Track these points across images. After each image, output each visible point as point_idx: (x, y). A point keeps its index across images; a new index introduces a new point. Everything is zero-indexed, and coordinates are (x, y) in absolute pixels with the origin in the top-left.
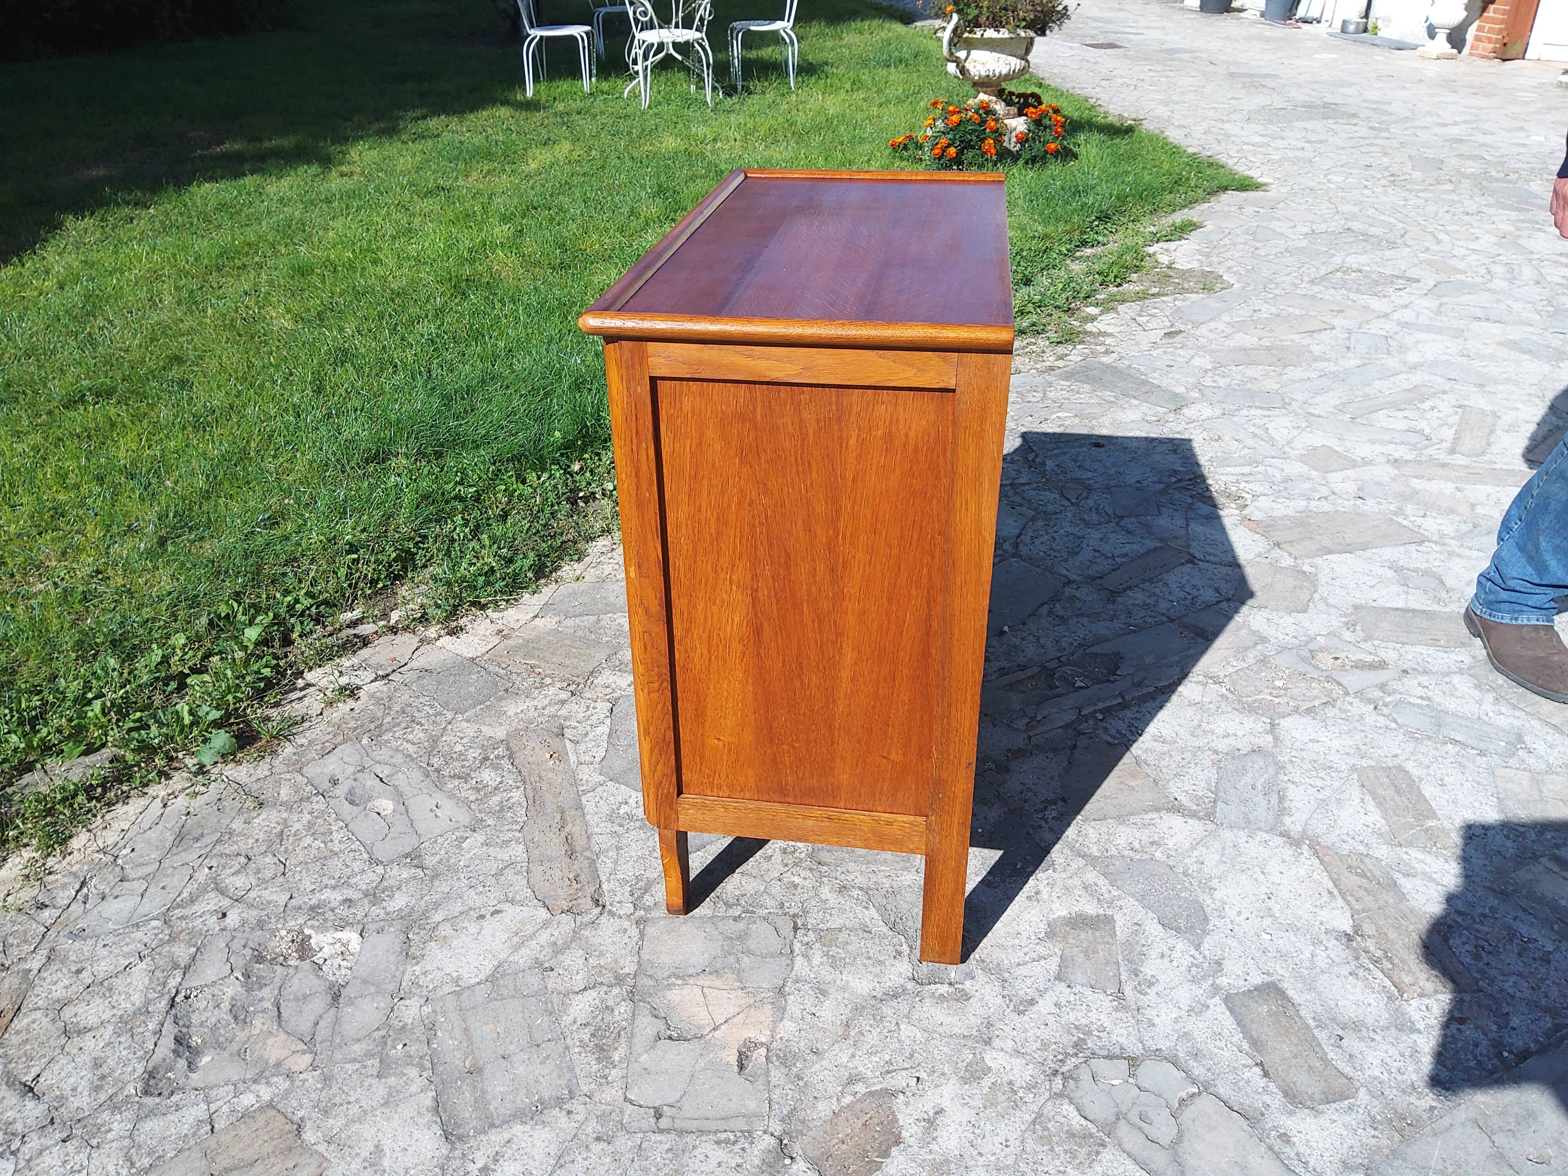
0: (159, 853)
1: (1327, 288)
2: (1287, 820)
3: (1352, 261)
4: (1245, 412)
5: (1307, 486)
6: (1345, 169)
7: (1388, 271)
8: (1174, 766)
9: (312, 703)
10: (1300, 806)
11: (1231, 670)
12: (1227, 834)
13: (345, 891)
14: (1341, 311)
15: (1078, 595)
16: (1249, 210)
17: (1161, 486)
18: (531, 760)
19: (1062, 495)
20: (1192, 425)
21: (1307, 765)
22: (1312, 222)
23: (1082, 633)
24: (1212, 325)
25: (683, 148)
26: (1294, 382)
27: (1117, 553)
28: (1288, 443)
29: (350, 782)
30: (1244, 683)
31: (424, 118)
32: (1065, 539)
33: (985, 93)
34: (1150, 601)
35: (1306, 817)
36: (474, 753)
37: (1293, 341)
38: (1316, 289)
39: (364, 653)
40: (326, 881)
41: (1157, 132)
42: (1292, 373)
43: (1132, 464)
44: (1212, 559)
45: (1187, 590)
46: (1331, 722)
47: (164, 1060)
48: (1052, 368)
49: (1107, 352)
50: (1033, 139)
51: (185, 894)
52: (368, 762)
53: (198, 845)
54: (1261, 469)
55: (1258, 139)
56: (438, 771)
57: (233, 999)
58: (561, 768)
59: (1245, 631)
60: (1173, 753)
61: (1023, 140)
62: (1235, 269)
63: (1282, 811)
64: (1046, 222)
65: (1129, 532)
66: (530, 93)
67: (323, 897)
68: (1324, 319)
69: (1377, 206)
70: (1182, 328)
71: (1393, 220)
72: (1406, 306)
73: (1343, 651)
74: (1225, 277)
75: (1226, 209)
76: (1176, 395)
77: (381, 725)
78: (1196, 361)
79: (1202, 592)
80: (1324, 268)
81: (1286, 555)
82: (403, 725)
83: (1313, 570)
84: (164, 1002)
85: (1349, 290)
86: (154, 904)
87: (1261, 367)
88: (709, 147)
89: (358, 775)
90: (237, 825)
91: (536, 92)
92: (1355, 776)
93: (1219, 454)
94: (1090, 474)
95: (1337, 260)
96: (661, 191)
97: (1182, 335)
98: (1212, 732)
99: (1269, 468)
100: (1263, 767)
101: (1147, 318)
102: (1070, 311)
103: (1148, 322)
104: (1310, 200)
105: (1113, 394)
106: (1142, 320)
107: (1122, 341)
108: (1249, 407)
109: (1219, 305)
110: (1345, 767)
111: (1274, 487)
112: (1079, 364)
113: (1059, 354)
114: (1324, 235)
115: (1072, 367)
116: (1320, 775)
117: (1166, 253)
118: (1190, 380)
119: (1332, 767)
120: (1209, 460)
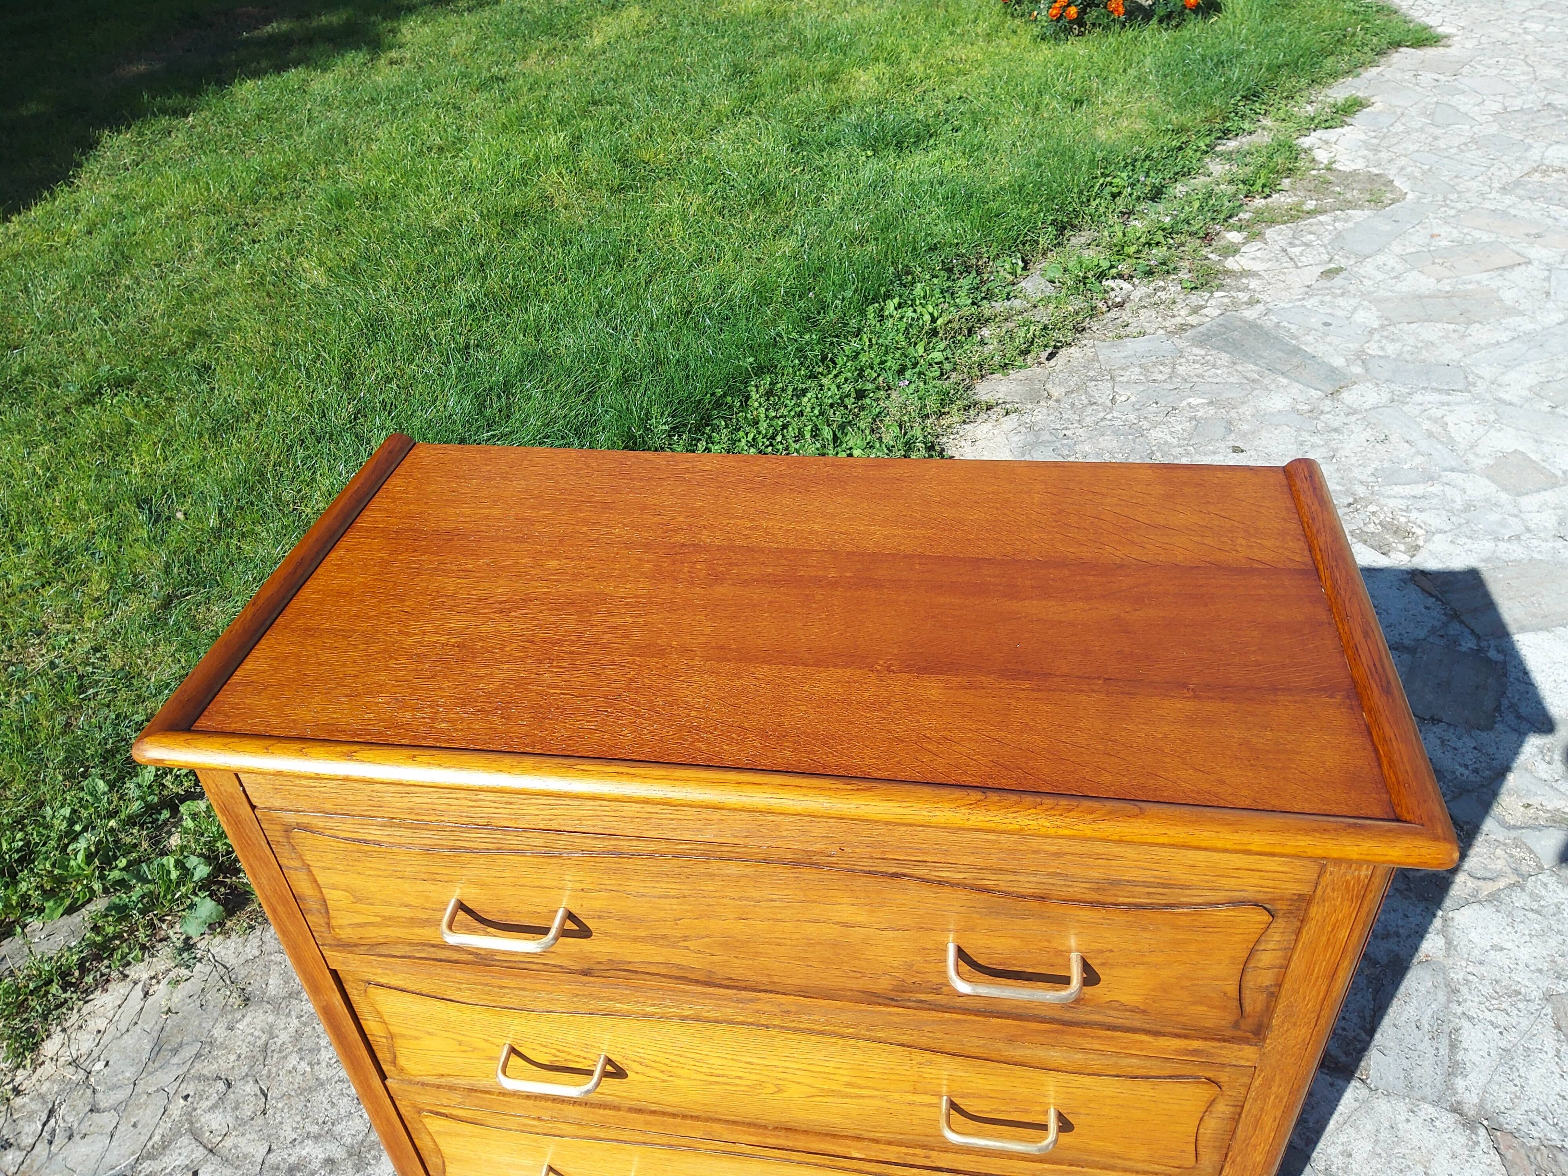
0: (134, 1069)
1: (1522, 198)
2: (1460, 1083)
3: (1554, 155)
4: (1418, 398)
5: (1494, 517)
6: (1544, 12)
10: (1477, 1059)
12: (1382, 1106)
13: (328, 1146)
14: (1539, 236)
16: (1427, 77)
20: (1353, 418)
21: (1487, 990)
22: (1504, 95)
24: (1380, 259)
25: (763, 9)
26: (1480, 348)
28: (1472, 447)
35: (1484, 1079)
37: (1479, 283)
38: (1508, 200)
40: (308, 1127)
42: (1479, 334)
46: (1519, 915)
48: (1183, 327)
49: (1253, 302)
51: (157, 1138)
53: (175, 1060)
54: (1437, 489)
62: (1409, 170)
63: (1455, 1069)
64: (1180, 107)
67: (304, 1153)
68: (1517, 248)
70: (1343, 263)
73: (1536, 794)
74: (1396, 183)
75: (1399, 76)
76: (1333, 370)
78: (1361, 317)
80: (1518, 167)
83: (1500, 657)
85: (1549, 200)
86: (122, 1151)
87: (1439, 325)
88: (794, 6)
90: (219, 1032)
92: (1549, 1010)
93: (1386, 464)
95: (1535, 154)
96: (737, 71)
97: (1343, 274)
99: (1447, 488)
100: (1431, 990)
101: (1300, 249)
102: (1207, 238)
103: (1302, 254)
104: (1502, 60)
105: (1257, 368)
106: (1295, 251)
107: (1269, 284)
108: (1423, 388)
109: (1388, 228)
110: (1536, 994)
111: (1453, 519)
112: (1217, 320)
113: (1192, 305)
114: (1518, 115)
115: (1208, 325)
116: (1504, 1006)
117: (1325, 147)
118: (1351, 346)
119: (1520, 993)
120: (1373, 474)
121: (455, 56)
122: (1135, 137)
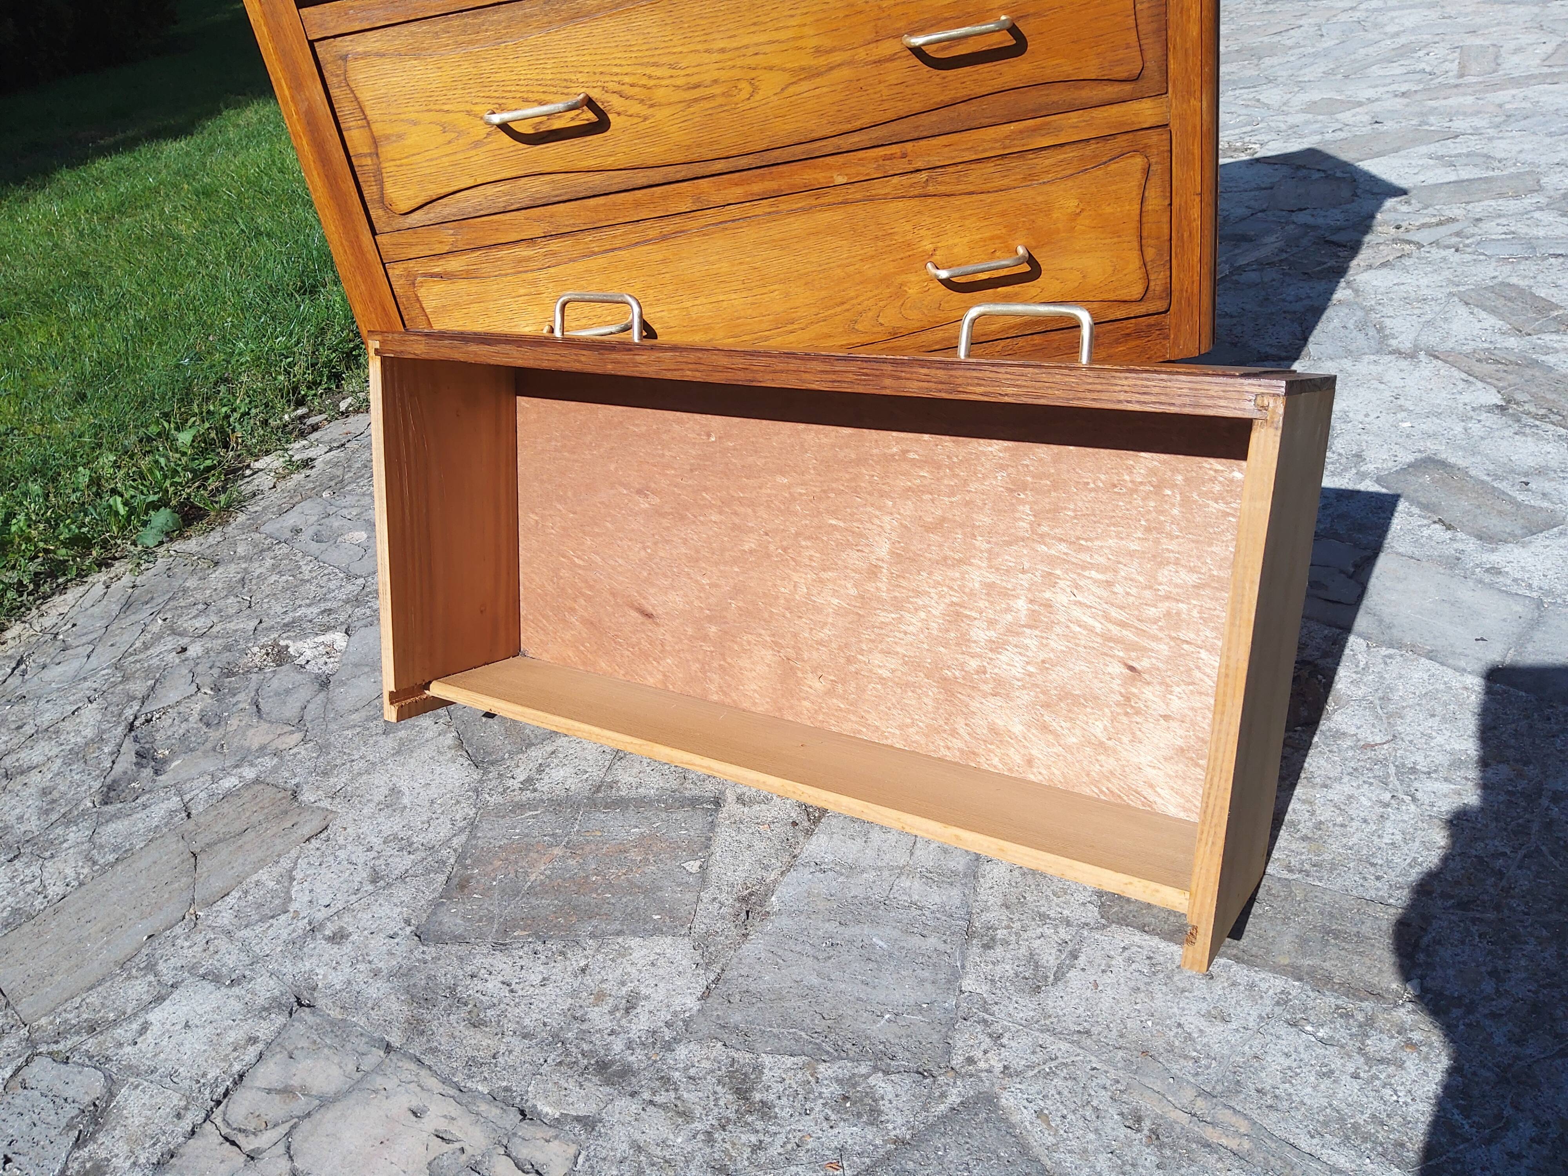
0: (104, 621)
2: (1393, 342)
9: (264, 481)
10: (1403, 330)
13: (322, 605)
21: (1398, 303)
28: (1285, 104)
29: (315, 528)
35: (1413, 336)
39: (315, 435)
40: (298, 602)
42: (1271, 61)
46: (1411, 268)
47: (125, 773)
51: (138, 644)
52: (332, 510)
53: (148, 606)
57: (202, 710)
63: (1385, 337)
67: (297, 615)
73: (1402, 221)
77: (342, 481)
82: (367, 475)
83: (1348, 175)
84: (120, 729)
86: (102, 659)
89: (323, 521)
90: (191, 583)
92: (1456, 299)
99: (1272, 123)
100: (1350, 313)
110: (1441, 296)
111: (1281, 133)
116: (1416, 306)
119: (1427, 298)
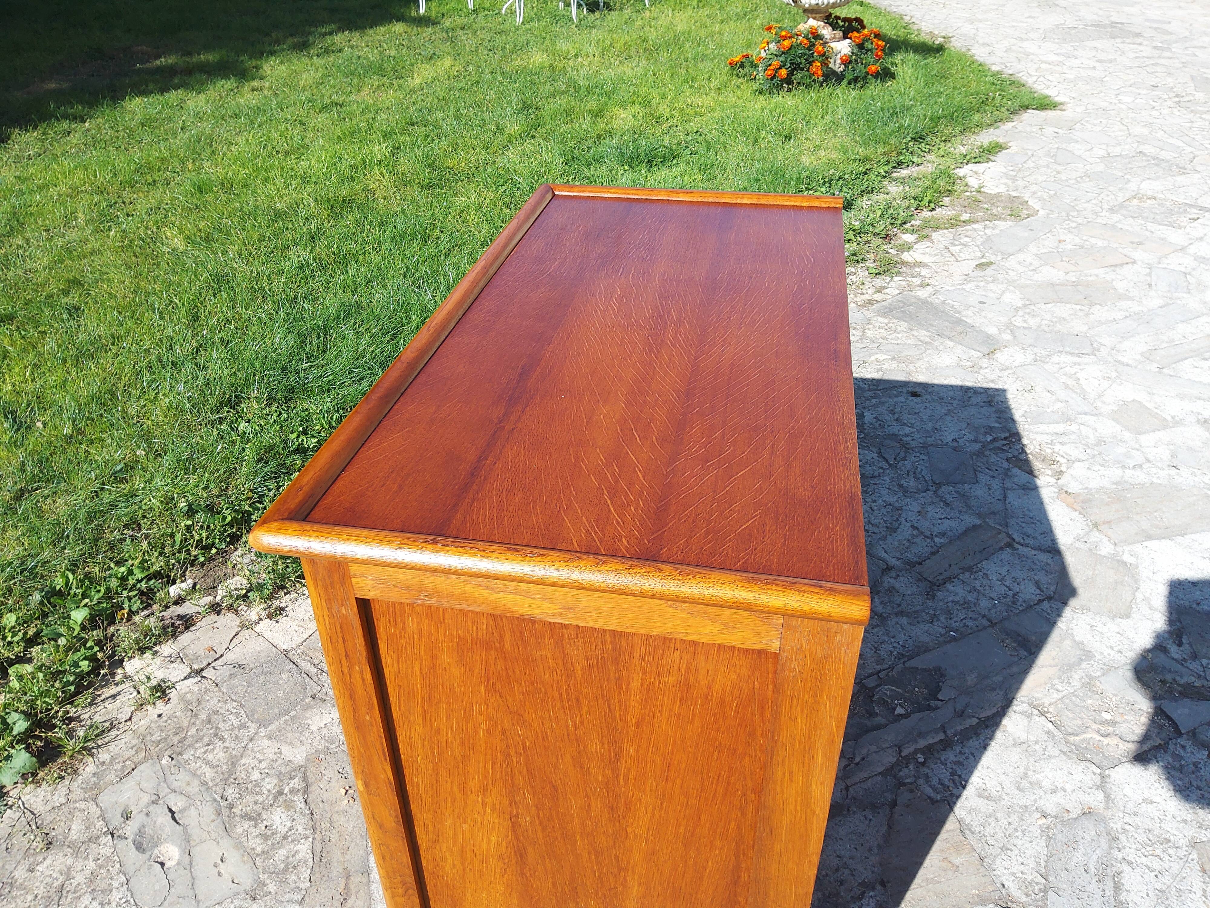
1: (1125, 217)
3: (1147, 187)
4: (1055, 359)
5: (1121, 450)
6: (1133, 89)
7: (1181, 200)
8: (1000, 835)
9: (124, 704)
11: (1056, 696)
14: (1140, 243)
15: (897, 586)
16: (1049, 131)
17: (978, 446)
18: (325, 796)
19: (880, 454)
20: (1006, 373)
21: (1142, 838)
22: (1107, 145)
23: (902, 637)
24: (1021, 256)
25: (547, 64)
26: (1101, 323)
27: (936, 531)
28: (1099, 397)
29: (142, 816)
30: (1071, 715)
31: (331, 33)
32: (884, 511)
33: (814, 18)
34: (971, 598)
36: (270, 784)
37: (1097, 276)
38: (1116, 217)
39: (185, 638)
41: (964, 50)
42: (1100, 313)
43: (948, 418)
44: (1031, 542)
45: (1007, 584)
48: (870, 302)
49: (923, 285)
50: (856, 61)
52: (164, 791)
54: (1074, 427)
55: (1053, 58)
56: (231, 807)
58: (354, 811)
59: (1068, 642)
60: (999, 815)
61: (847, 62)
62: (1039, 194)
64: (865, 144)
65: (947, 505)
66: (422, 11)
68: (1125, 251)
69: (1166, 129)
70: (993, 258)
71: (1181, 144)
72: (1201, 239)
73: (1170, 671)
74: (1030, 203)
75: (1028, 129)
76: (989, 336)
77: (185, 738)
78: (1008, 298)
79: (1022, 588)
80: (1121, 194)
81: (1105, 539)
82: (206, 740)
85: (1146, 219)
87: (1068, 306)
88: (571, 63)
89: (152, 808)
90: (20, 874)
91: (428, 8)
92: (1194, 856)
93: (1033, 408)
94: (907, 430)
95: (1133, 186)
96: (525, 107)
97: (993, 267)
98: (1039, 784)
99: (1082, 427)
100: (1095, 838)
101: (959, 248)
102: (887, 238)
103: (960, 252)
104: (1104, 121)
105: (929, 334)
106: (955, 249)
107: (936, 272)
108: (1059, 352)
109: (1026, 234)
110: (1183, 842)
111: (1088, 451)
112: (897, 297)
113: (877, 286)
114: (1119, 159)
115: (890, 301)
116: (1158, 852)
117: (975, 176)
118: (1001, 319)
119: (1169, 841)
120: (1023, 416)
121: (304, 87)
122: (831, 163)
